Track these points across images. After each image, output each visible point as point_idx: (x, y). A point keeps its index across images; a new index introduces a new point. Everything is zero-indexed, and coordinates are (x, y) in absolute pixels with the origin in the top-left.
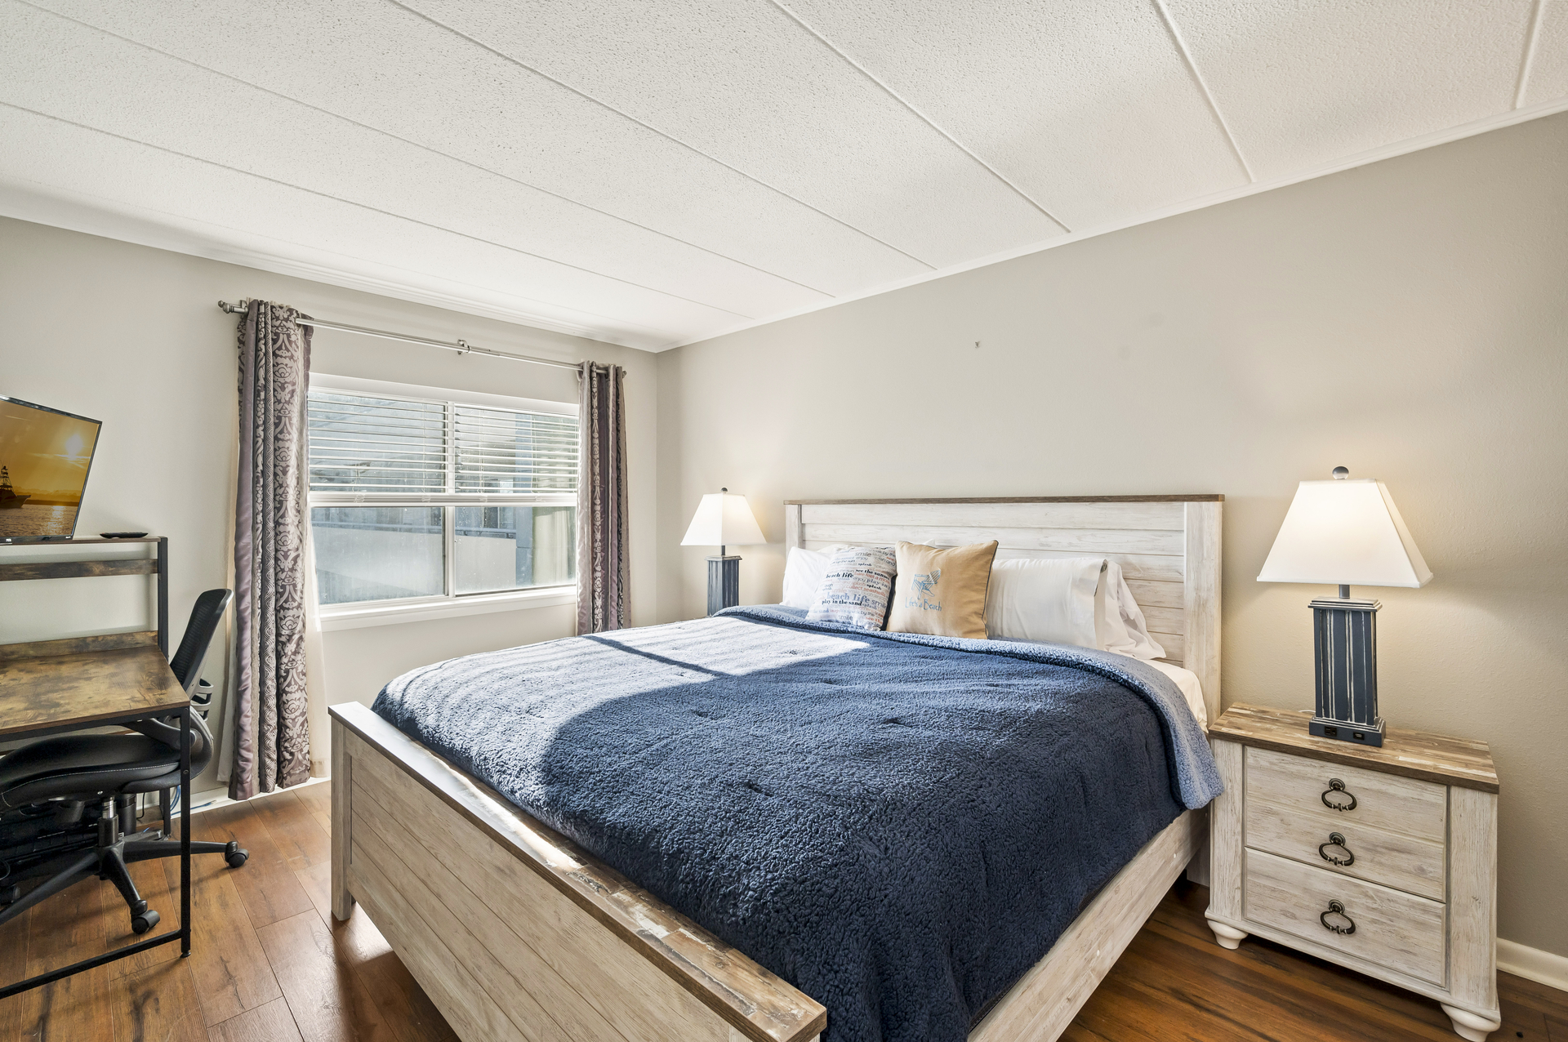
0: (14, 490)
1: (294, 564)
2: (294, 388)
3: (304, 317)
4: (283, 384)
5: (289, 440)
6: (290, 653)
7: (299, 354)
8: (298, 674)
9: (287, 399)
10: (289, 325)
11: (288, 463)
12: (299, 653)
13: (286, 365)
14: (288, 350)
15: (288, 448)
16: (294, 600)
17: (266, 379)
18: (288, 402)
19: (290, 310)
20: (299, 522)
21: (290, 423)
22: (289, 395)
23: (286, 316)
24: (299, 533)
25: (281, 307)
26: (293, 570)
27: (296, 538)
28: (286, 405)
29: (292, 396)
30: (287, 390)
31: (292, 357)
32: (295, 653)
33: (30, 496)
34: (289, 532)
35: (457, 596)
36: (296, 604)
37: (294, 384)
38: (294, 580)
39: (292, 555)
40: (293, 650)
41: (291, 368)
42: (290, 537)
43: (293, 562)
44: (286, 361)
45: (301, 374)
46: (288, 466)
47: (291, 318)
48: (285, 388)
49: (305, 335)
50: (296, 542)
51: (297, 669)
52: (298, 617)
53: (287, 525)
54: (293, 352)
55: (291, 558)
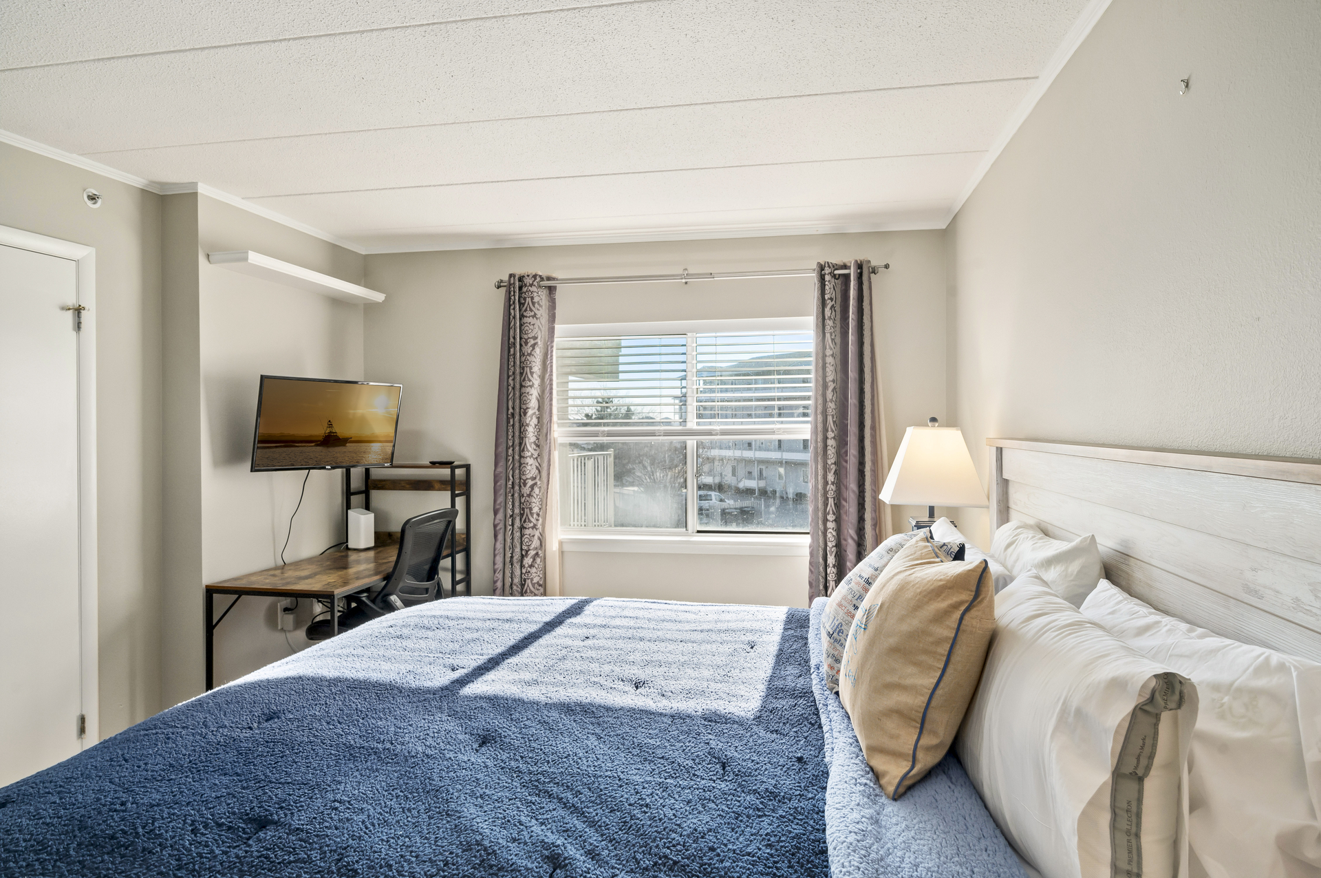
0: (339, 434)
1: (531, 491)
2: (536, 341)
3: (549, 279)
4: (526, 340)
5: (530, 386)
6: (527, 566)
7: (542, 312)
8: (533, 585)
9: (529, 352)
10: (533, 289)
11: (528, 406)
12: (534, 566)
13: (530, 323)
14: (531, 310)
15: (528, 393)
16: (530, 521)
17: (514, 338)
18: (530, 355)
19: (535, 276)
20: (539, 455)
21: (531, 372)
22: (531, 348)
23: (531, 282)
24: (538, 465)
25: (528, 276)
26: (529, 495)
27: (535, 469)
28: (528, 357)
29: (534, 349)
30: (529, 345)
31: (534, 316)
32: (531, 566)
33: (351, 438)
34: (527, 464)
35: (699, 532)
36: (532, 525)
37: (535, 338)
38: (530, 504)
39: (530, 483)
40: (530, 564)
41: (533, 325)
42: (529, 467)
43: (530, 489)
44: (531, 320)
45: (545, 329)
46: (527, 408)
47: (535, 283)
48: (528, 343)
49: (550, 294)
50: (534, 472)
51: (532, 580)
52: (533, 536)
53: (526, 458)
54: (537, 312)
55: (528, 485)
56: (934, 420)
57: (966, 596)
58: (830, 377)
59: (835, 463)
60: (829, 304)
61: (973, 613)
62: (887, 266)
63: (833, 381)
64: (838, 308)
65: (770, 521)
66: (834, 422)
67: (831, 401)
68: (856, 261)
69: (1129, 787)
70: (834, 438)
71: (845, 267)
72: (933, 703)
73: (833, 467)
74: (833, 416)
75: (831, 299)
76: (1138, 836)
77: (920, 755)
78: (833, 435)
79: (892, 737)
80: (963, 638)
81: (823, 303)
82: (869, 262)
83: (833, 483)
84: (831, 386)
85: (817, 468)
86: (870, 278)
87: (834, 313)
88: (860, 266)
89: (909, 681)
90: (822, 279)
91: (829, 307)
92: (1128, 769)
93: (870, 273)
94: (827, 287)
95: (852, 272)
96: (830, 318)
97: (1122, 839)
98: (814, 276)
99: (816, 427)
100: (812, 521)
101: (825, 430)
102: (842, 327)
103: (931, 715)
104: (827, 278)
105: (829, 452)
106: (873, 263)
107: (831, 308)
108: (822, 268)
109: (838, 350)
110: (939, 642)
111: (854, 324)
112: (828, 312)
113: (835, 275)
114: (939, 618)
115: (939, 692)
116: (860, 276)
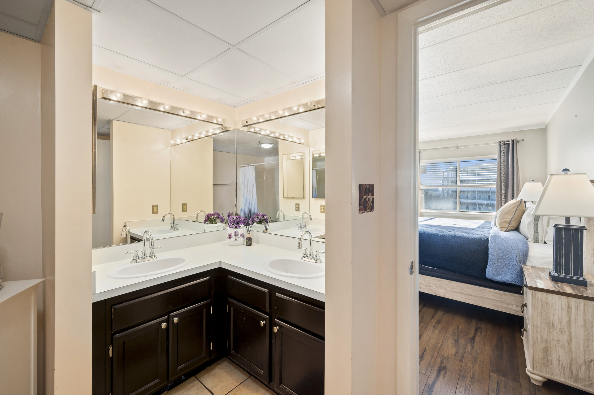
35: (460, 211)
56: (533, 181)
57: (519, 204)
58: (503, 171)
59: (504, 193)
60: (503, 152)
61: (519, 206)
62: (523, 140)
63: (504, 172)
64: (506, 152)
65: (483, 210)
66: (504, 183)
67: (503, 177)
68: (512, 140)
69: (536, 222)
70: (504, 187)
71: (508, 141)
72: (512, 220)
73: (504, 195)
74: (504, 181)
75: (503, 150)
76: (538, 228)
77: (509, 227)
78: (504, 186)
79: (504, 225)
80: (517, 210)
81: (501, 151)
82: (517, 139)
83: (504, 199)
84: (503, 173)
85: (498, 195)
86: (516, 144)
87: (504, 154)
88: (513, 141)
89: (508, 217)
90: (500, 145)
91: (502, 152)
92: (536, 219)
93: (516, 142)
94: (502, 147)
95: (510, 143)
96: (503, 155)
97: (535, 228)
98: (498, 145)
99: (498, 184)
100: (497, 208)
101: (501, 185)
102: (507, 157)
103: (511, 222)
104: (502, 145)
105: (502, 190)
106: (518, 139)
107: (503, 153)
108: (500, 142)
109: (505, 164)
110: (513, 211)
111: (511, 156)
112: (502, 154)
113: (505, 144)
114: (513, 208)
115: (513, 218)
116: (513, 144)
